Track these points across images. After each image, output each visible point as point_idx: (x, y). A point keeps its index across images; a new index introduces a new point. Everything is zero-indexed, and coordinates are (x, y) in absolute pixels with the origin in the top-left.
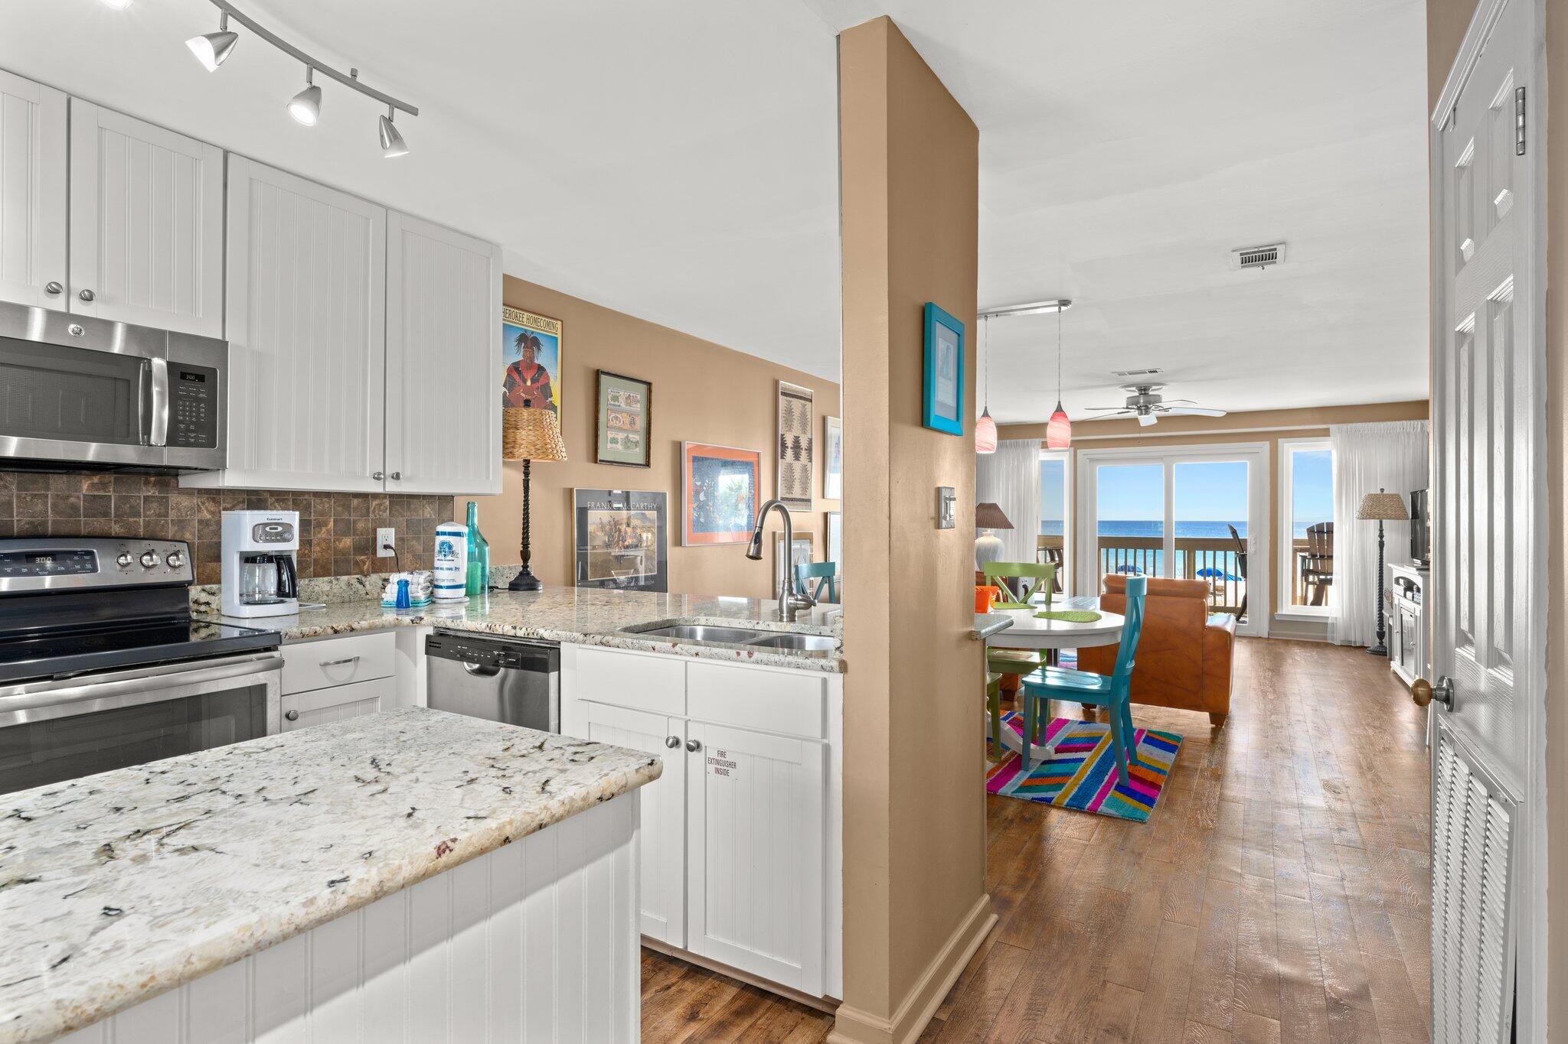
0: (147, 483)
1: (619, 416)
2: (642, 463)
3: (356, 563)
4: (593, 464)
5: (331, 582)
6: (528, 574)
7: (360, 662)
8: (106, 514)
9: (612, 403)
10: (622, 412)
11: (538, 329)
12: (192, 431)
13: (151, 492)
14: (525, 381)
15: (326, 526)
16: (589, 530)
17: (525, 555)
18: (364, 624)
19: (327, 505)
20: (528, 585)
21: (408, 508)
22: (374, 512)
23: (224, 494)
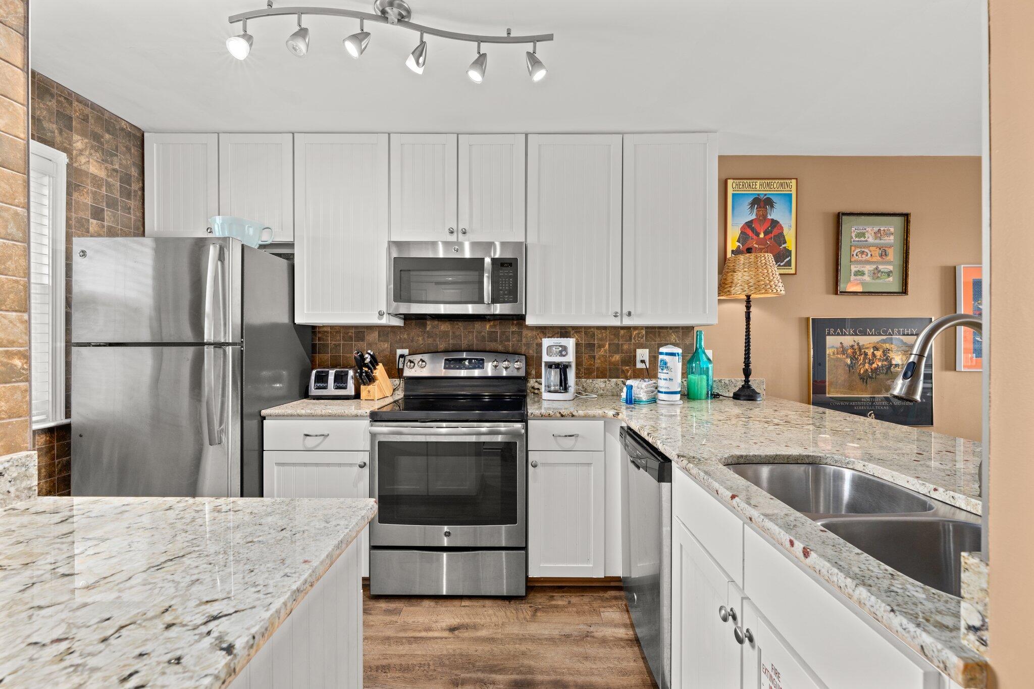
0: (513, 324)
1: (866, 250)
2: (897, 290)
3: (623, 371)
4: (835, 296)
5: (606, 382)
6: (749, 387)
7: (579, 439)
8: (496, 341)
9: (857, 239)
10: (868, 246)
11: (771, 191)
12: (506, 295)
13: (515, 329)
14: (758, 234)
15: (604, 347)
16: (827, 353)
17: (747, 372)
18: (581, 413)
19: (604, 335)
20: (749, 396)
21: (659, 335)
22: (634, 338)
23: (548, 329)
